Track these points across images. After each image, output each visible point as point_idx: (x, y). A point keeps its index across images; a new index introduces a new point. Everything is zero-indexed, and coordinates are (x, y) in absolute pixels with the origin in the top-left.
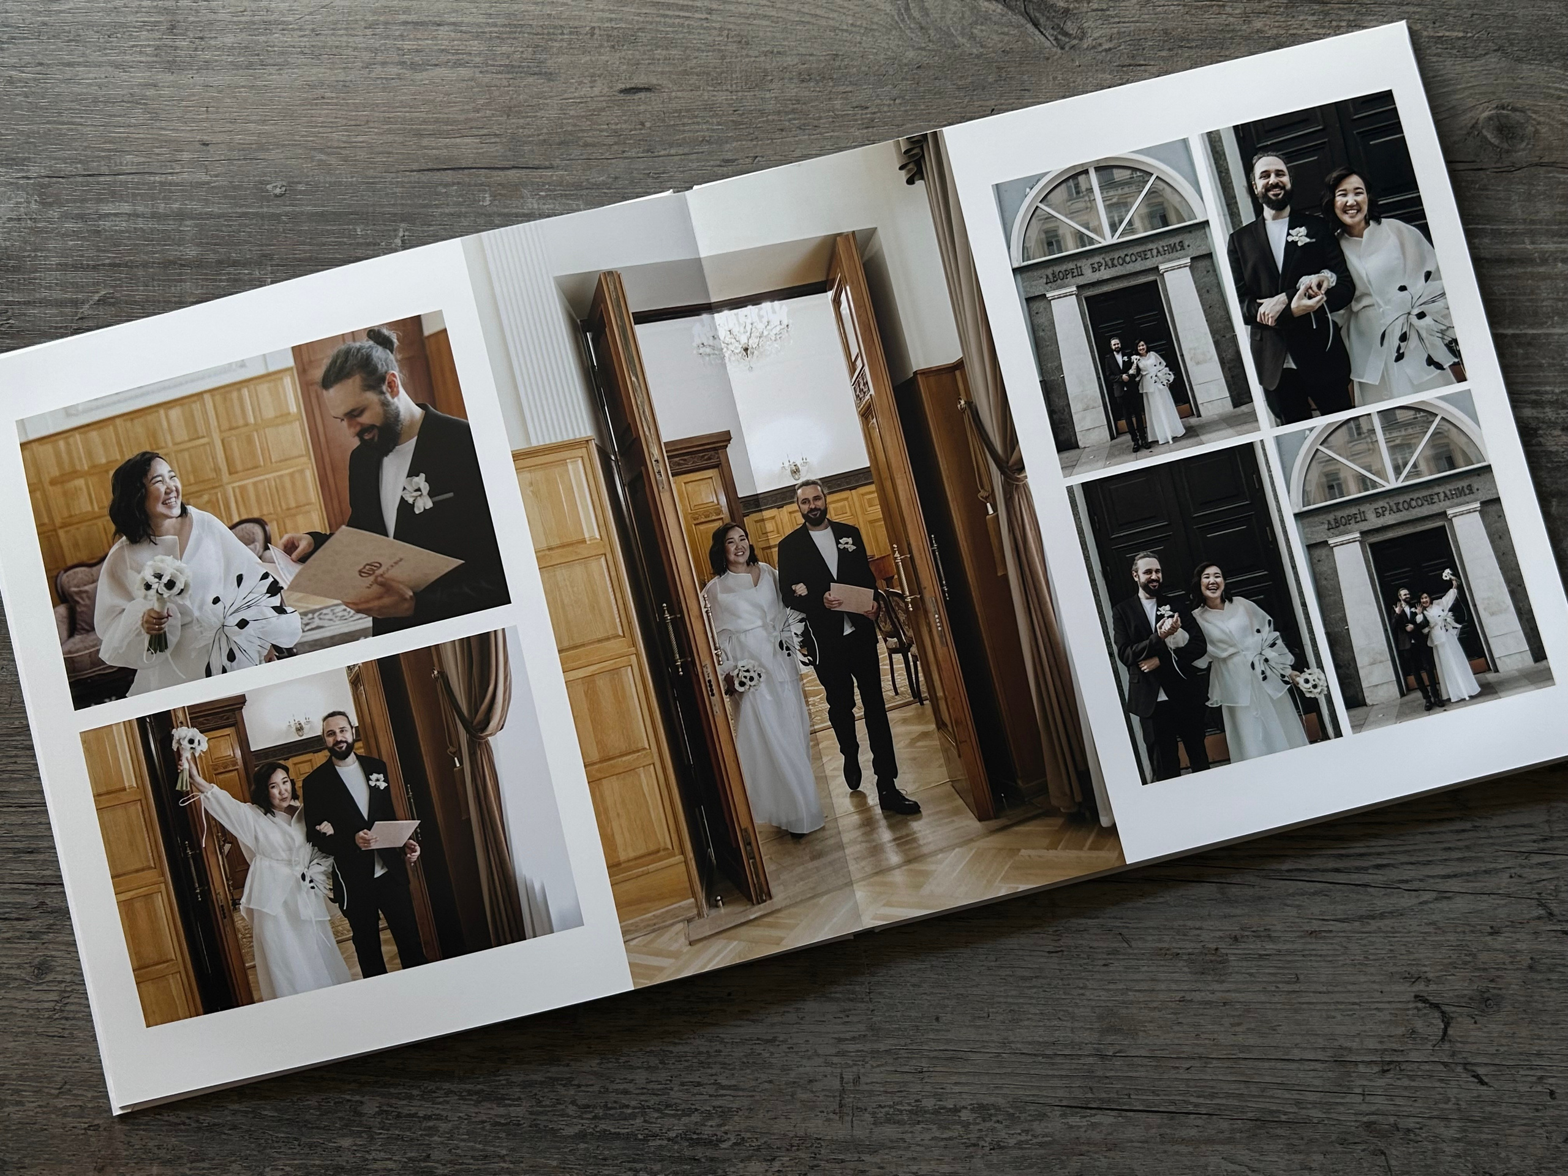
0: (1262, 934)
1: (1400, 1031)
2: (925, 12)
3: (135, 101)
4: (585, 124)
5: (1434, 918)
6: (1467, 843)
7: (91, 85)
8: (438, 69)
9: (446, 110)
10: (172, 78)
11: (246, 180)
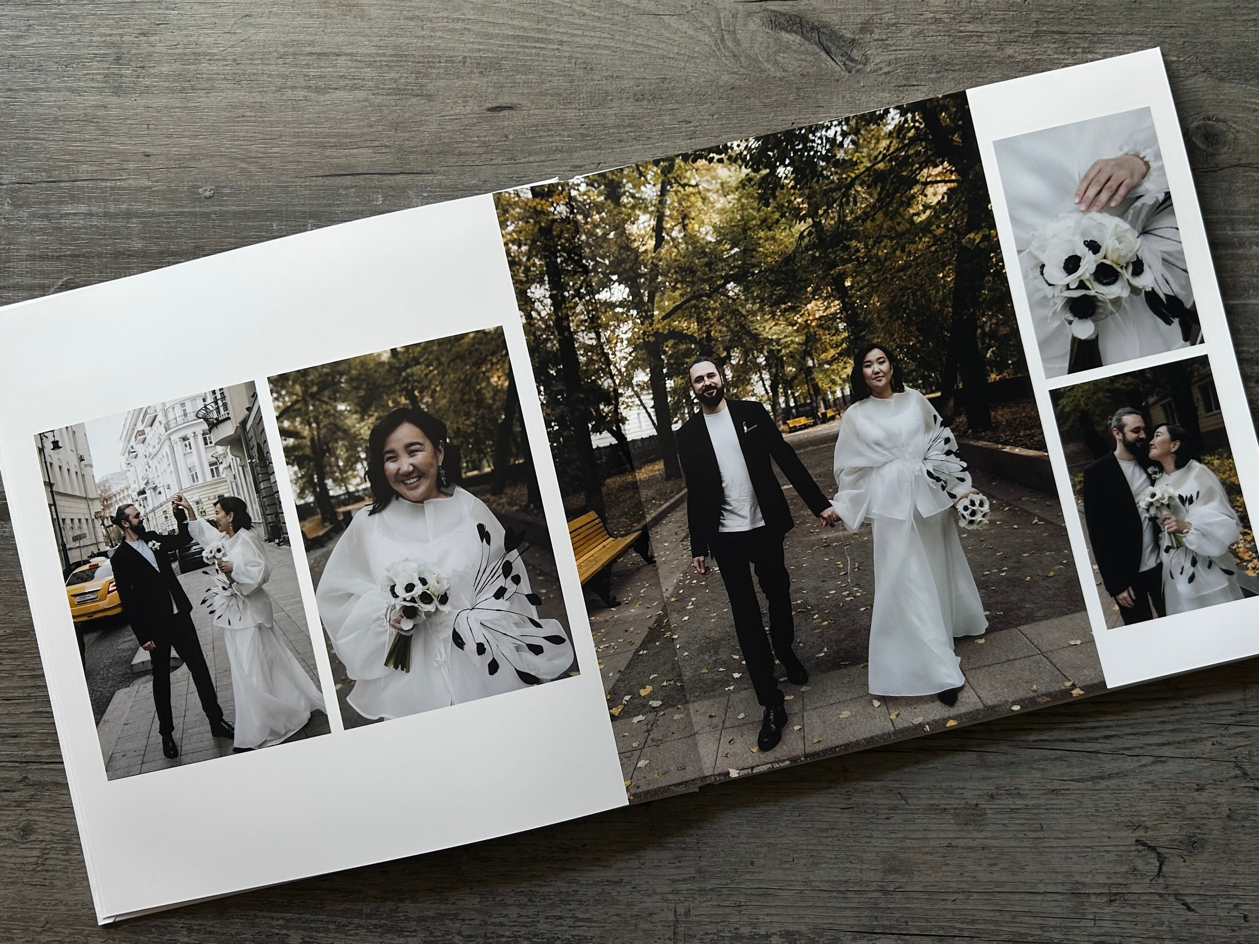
0: (1014, 792)
1: (1124, 869)
2: (737, 42)
3: (89, 120)
4: (459, 137)
5: (1151, 778)
6: (1178, 717)
7: (51, 107)
8: (338, 91)
9: (345, 126)
10: (119, 101)
11: (181, 185)
